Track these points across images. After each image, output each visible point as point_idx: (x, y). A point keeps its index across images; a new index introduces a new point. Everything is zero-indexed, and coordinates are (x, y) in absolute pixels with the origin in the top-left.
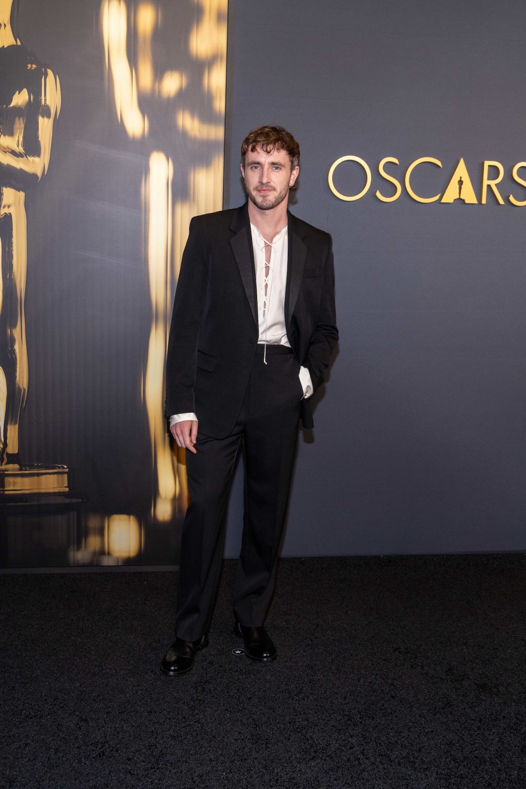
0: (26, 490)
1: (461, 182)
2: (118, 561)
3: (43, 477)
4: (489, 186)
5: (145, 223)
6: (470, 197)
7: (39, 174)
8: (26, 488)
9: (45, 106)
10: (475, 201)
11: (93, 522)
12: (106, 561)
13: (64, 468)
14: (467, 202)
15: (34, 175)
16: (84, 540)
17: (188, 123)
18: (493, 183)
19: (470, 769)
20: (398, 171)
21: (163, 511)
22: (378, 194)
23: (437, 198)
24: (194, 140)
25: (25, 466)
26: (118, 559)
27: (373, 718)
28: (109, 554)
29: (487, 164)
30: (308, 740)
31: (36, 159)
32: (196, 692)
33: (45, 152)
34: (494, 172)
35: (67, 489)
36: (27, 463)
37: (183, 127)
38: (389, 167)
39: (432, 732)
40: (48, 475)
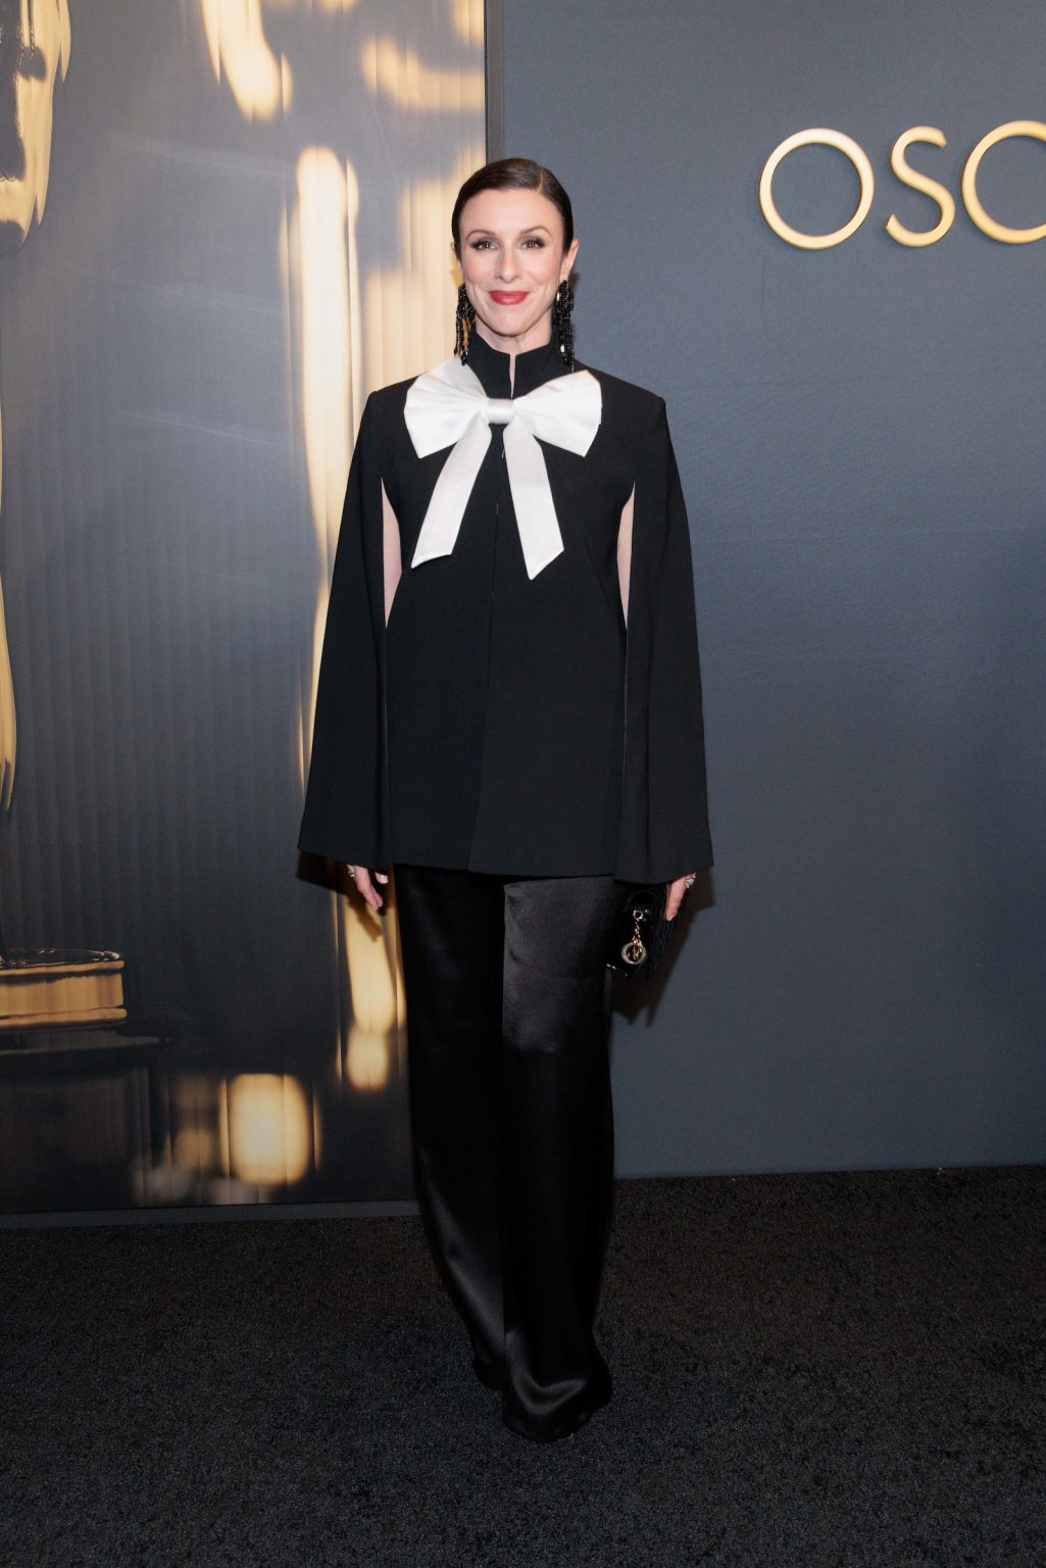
0: (21, 1016)
2: (257, 1194)
3: (62, 984)
5: (293, 331)
7: (24, 222)
8: (20, 1013)
9: (32, 51)
11: (190, 1095)
12: (228, 1194)
13: (112, 959)
15: (12, 227)
16: (168, 1139)
17: (391, 70)
20: (943, 164)
21: (367, 1062)
22: (894, 227)
25: (17, 959)
26: (255, 1188)
28: (233, 1174)
31: (15, 185)
33: (35, 166)
35: (122, 1013)
36: (22, 950)
37: (378, 83)
38: (919, 154)
40: (73, 978)
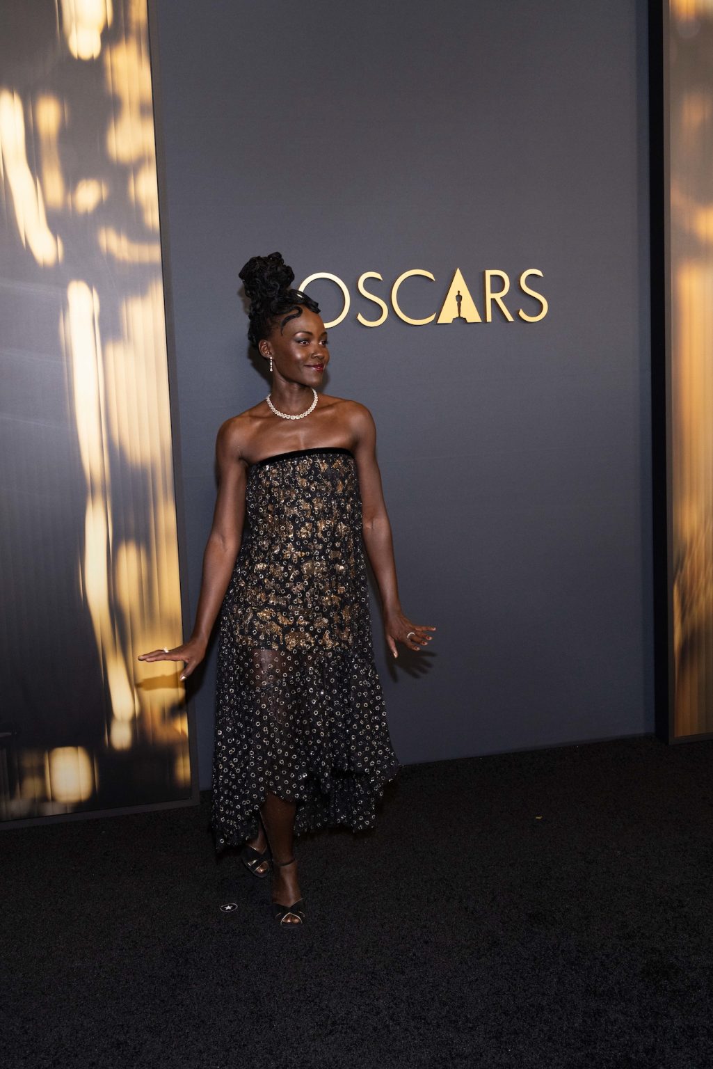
1: (459, 298)
4: (493, 300)
5: (68, 371)
6: (471, 314)
10: (477, 319)
11: (29, 761)
12: (51, 810)
14: (468, 321)
16: (18, 784)
17: (113, 243)
18: (498, 297)
19: (525, 1021)
20: (382, 288)
21: (121, 736)
22: (360, 318)
23: (432, 318)
24: (124, 264)
26: (65, 805)
27: (403, 973)
28: (53, 799)
29: (489, 273)
30: (323, 1010)
32: (177, 966)
34: (498, 284)
37: (107, 249)
38: (371, 284)
39: (477, 980)
